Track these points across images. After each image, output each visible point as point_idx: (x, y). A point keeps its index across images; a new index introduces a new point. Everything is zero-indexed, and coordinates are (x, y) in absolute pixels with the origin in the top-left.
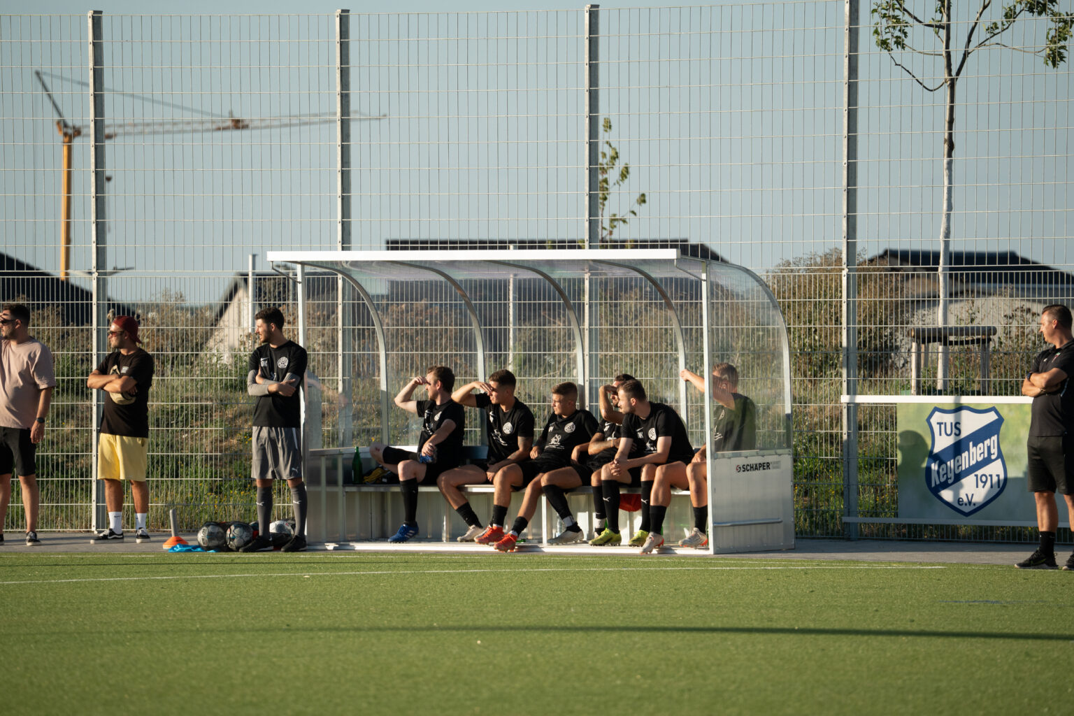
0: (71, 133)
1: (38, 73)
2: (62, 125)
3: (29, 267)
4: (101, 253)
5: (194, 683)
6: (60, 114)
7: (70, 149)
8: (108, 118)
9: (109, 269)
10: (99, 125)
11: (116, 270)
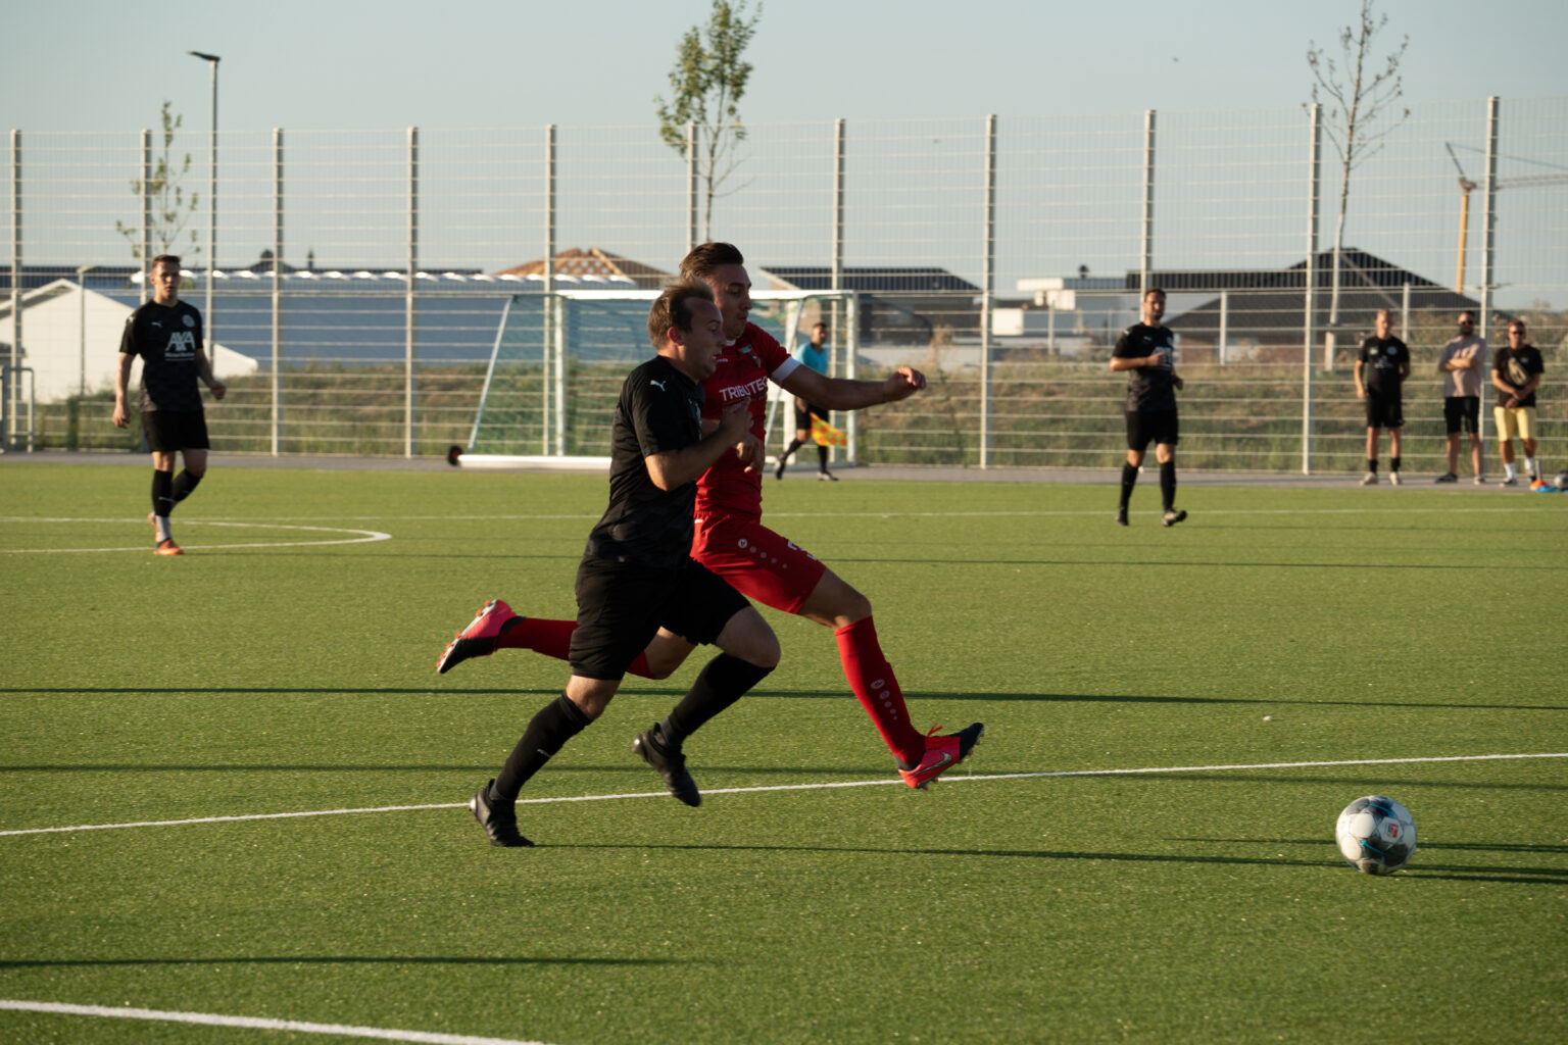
0: (1469, 187)
1: (1448, 146)
2: (1463, 181)
3: (1431, 284)
4: (1490, 273)
5: (1557, 586)
6: (1461, 172)
7: (1467, 198)
8: (1500, 174)
9: (1495, 284)
10: (1493, 180)
11: (1499, 286)
